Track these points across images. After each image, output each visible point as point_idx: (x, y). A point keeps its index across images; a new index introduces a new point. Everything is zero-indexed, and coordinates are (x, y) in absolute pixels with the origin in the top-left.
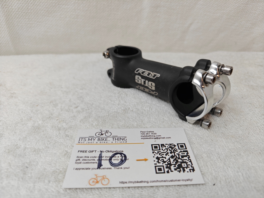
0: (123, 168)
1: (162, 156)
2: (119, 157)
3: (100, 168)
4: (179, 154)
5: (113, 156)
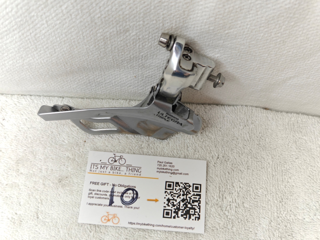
0: (133, 208)
1: (174, 197)
2: (131, 194)
3: (111, 205)
4: (191, 198)
5: (125, 192)
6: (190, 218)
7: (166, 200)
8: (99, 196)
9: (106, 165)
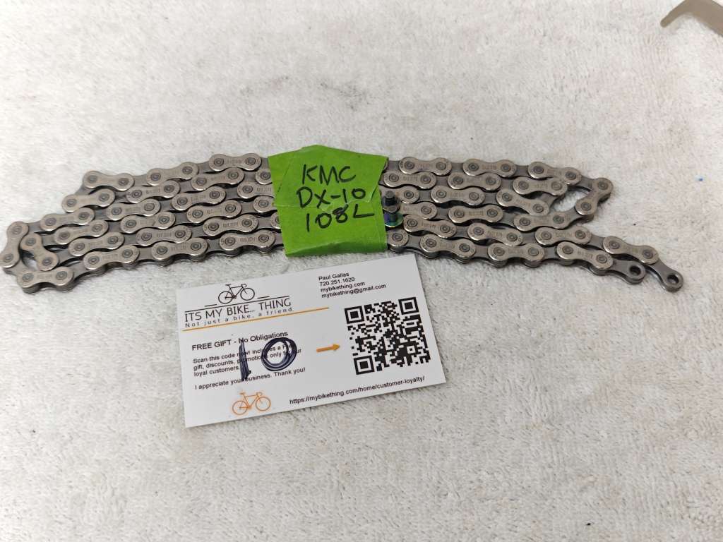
0: (293, 372)
1: (368, 333)
2: (282, 347)
3: (246, 378)
4: (403, 325)
5: (269, 347)
6: (410, 362)
7: (354, 341)
8: (218, 368)
9: (217, 309)
